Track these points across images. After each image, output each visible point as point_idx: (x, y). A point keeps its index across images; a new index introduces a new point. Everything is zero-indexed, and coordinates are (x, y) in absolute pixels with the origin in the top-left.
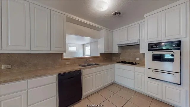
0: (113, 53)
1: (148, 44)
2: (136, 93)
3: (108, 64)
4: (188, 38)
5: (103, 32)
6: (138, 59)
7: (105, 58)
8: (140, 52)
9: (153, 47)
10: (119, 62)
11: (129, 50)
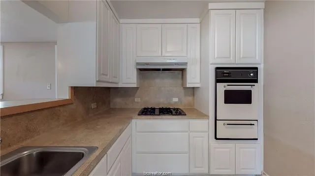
0: (120, 85)
1: (217, 68)
4: (262, 65)
6: (175, 100)
7: (93, 106)
8: (188, 85)
9: (225, 75)
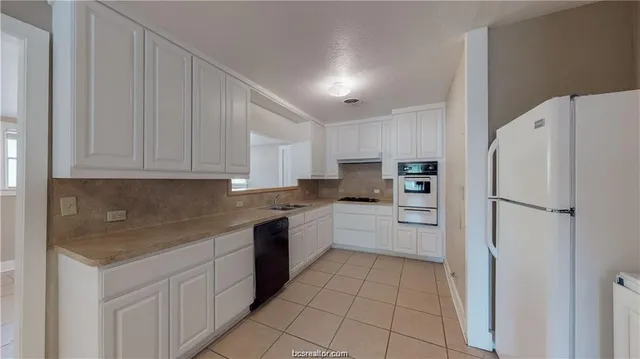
1: (399, 163)
2: (378, 256)
3: (319, 206)
4: (444, 159)
5: (308, 127)
6: (377, 191)
7: (307, 192)
8: (384, 177)
9: (406, 168)
10: (342, 200)
11: (359, 173)
